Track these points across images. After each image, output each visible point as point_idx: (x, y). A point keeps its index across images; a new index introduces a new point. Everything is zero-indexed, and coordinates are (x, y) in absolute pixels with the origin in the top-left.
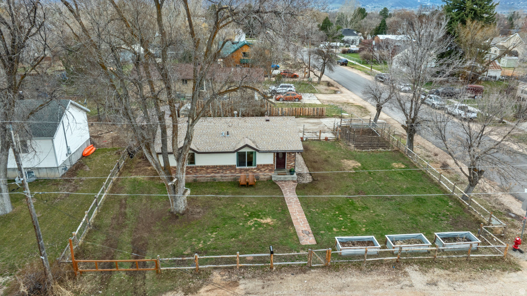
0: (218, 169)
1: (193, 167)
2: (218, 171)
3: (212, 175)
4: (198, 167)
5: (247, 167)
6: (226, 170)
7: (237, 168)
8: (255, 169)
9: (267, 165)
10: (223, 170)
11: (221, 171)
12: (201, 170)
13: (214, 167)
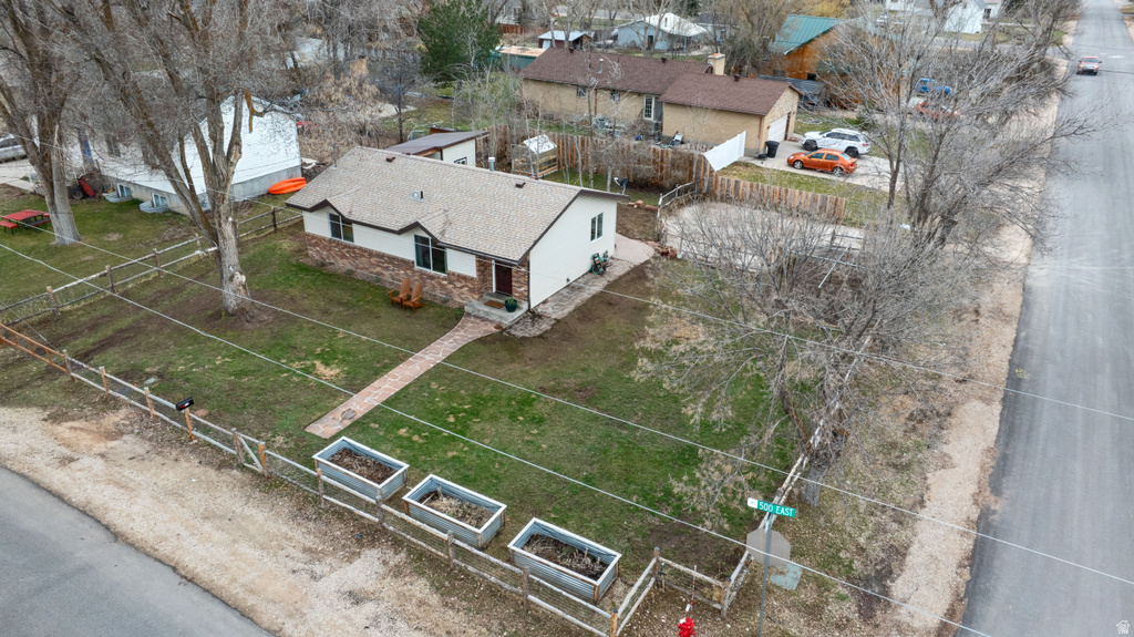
0: (386, 262)
1: (349, 247)
2: (386, 265)
3: (379, 269)
4: (355, 248)
5: (431, 272)
6: (399, 267)
7: (417, 268)
8: (444, 279)
9: (464, 278)
10: (394, 265)
11: (391, 267)
12: (362, 256)
13: (380, 256)
